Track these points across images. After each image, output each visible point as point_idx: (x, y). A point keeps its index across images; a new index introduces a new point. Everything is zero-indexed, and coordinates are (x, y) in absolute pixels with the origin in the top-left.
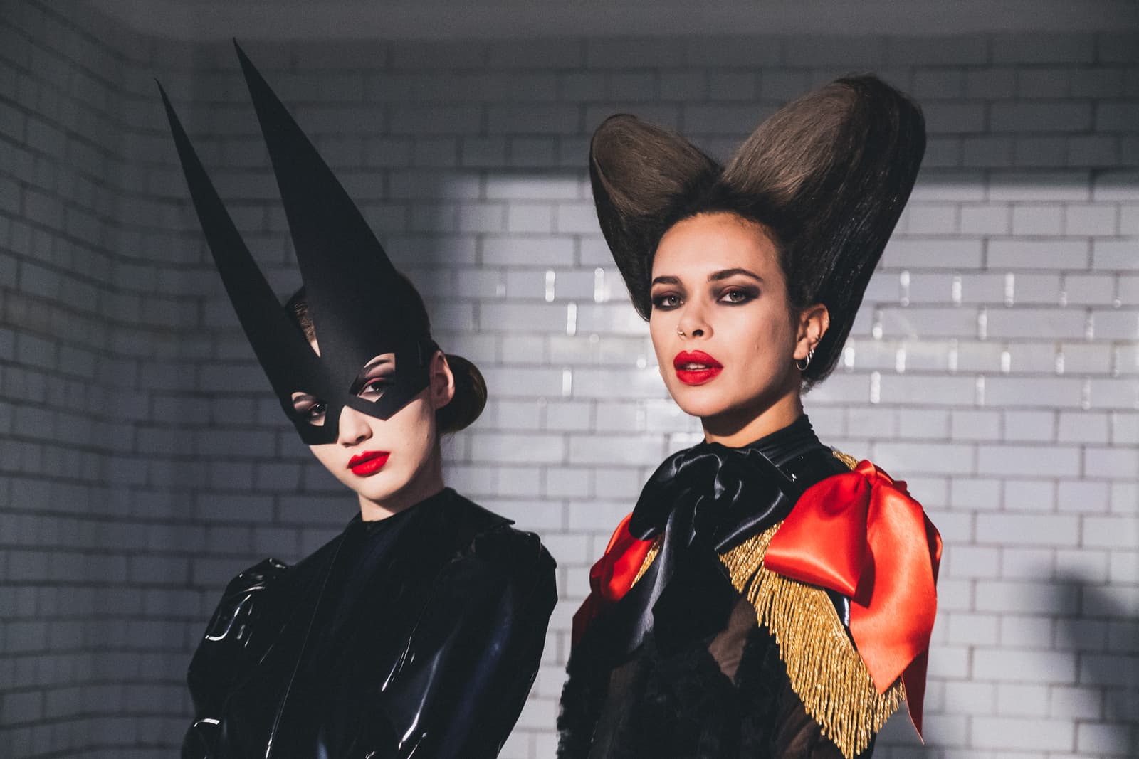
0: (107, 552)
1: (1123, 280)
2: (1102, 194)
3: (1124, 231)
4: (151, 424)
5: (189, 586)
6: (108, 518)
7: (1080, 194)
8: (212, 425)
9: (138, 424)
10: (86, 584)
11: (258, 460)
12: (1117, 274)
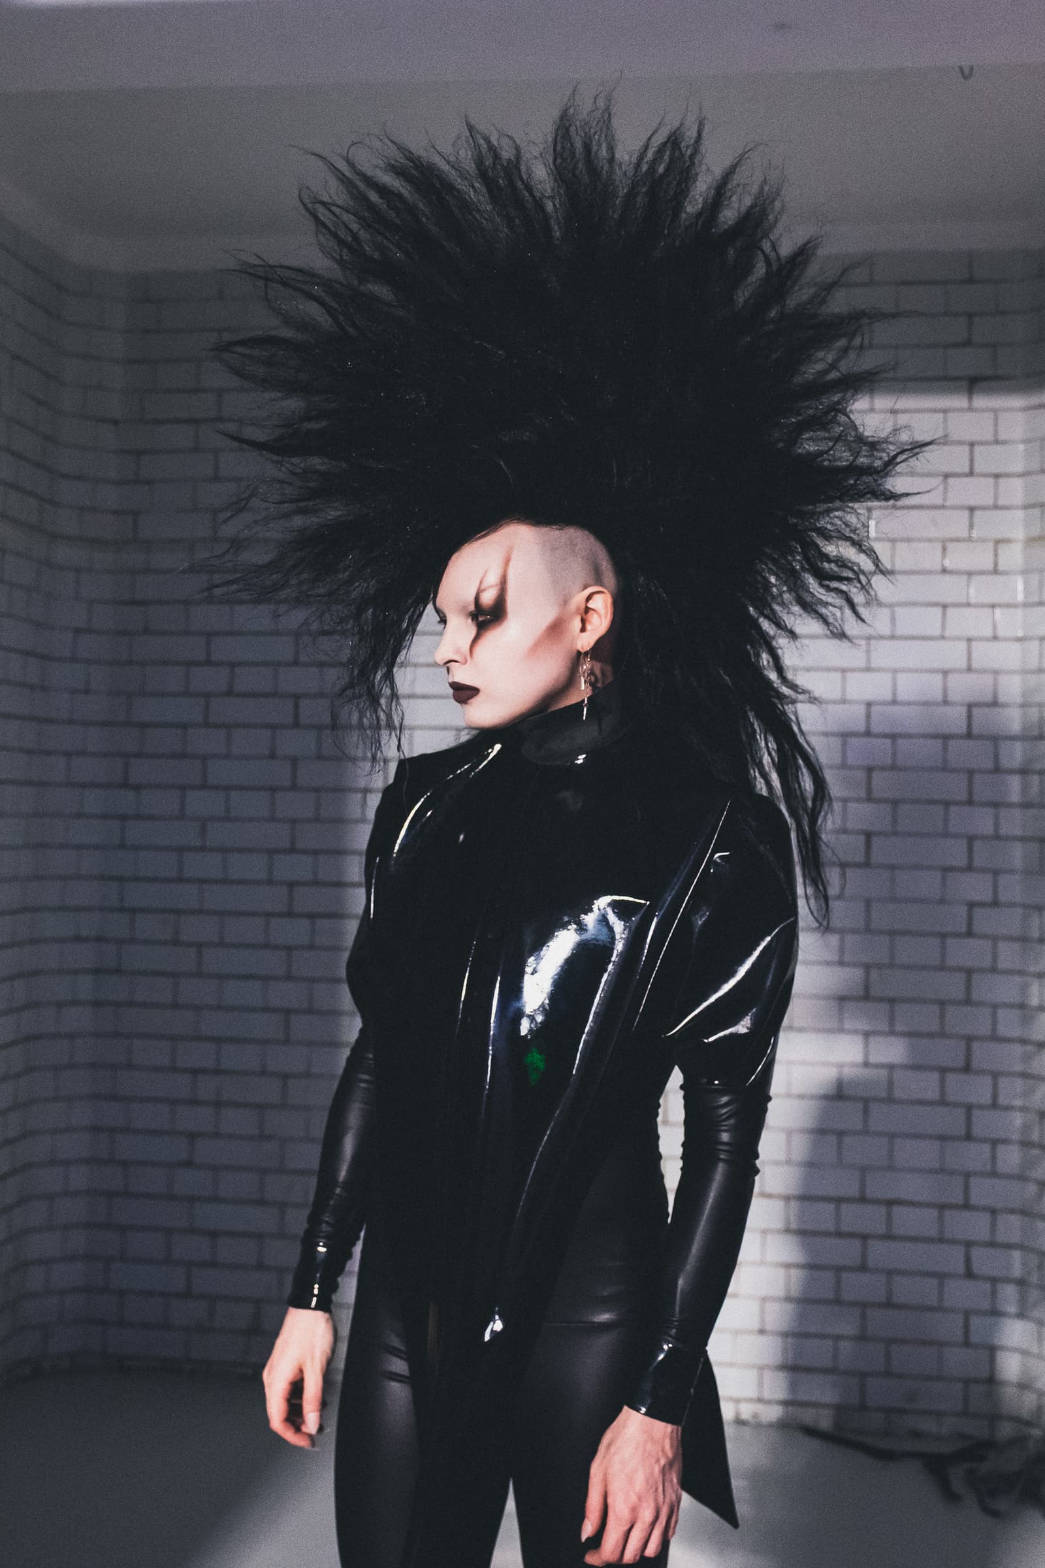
0: (48, 753)
1: (1002, 481)
2: (980, 401)
3: (1002, 437)
4: (89, 631)
5: (125, 785)
6: (49, 721)
7: (960, 401)
8: (146, 631)
9: (77, 631)
10: (29, 783)
11: (190, 664)
12: (997, 476)
